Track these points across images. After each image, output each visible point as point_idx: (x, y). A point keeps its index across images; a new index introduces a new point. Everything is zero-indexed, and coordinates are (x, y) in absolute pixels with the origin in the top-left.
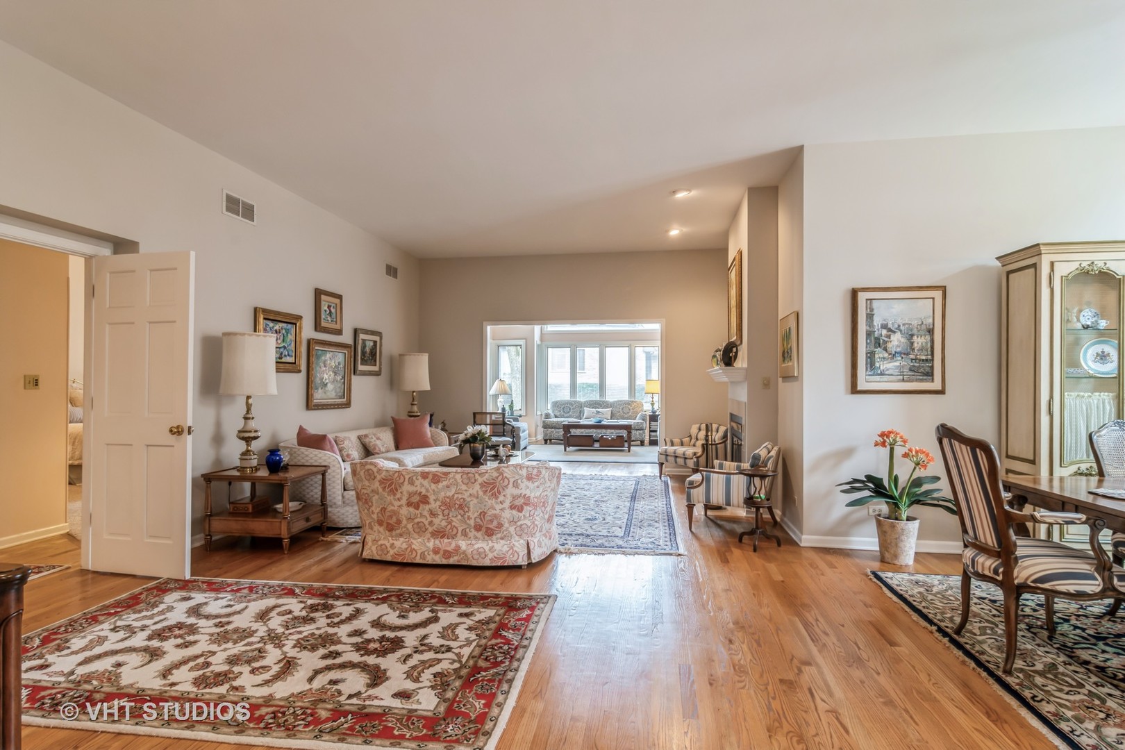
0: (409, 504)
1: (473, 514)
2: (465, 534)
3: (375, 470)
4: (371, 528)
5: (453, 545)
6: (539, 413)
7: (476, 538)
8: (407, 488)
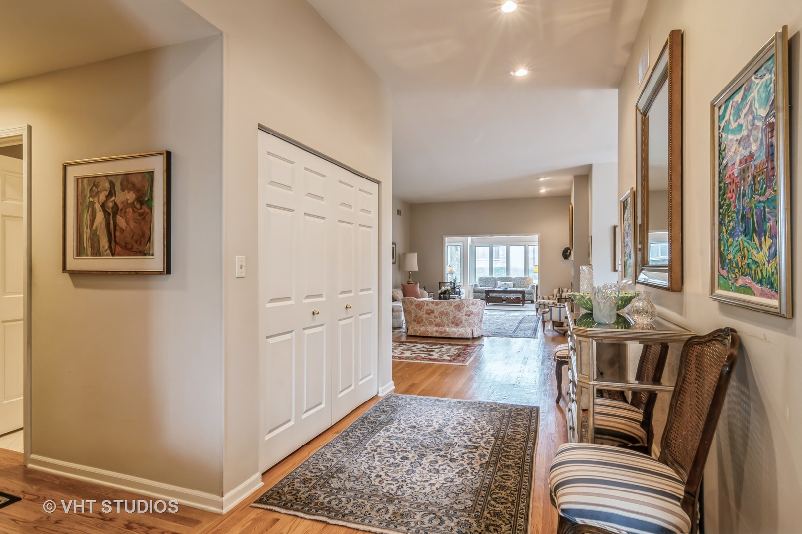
0: (426, 314)
1: (451, 317)
2: (448, 325)
3: (413, 301)
4: (411, 323)
5: (443, 329)
6: (471, 284)
7: (452, 327)
8: (426, 307)
